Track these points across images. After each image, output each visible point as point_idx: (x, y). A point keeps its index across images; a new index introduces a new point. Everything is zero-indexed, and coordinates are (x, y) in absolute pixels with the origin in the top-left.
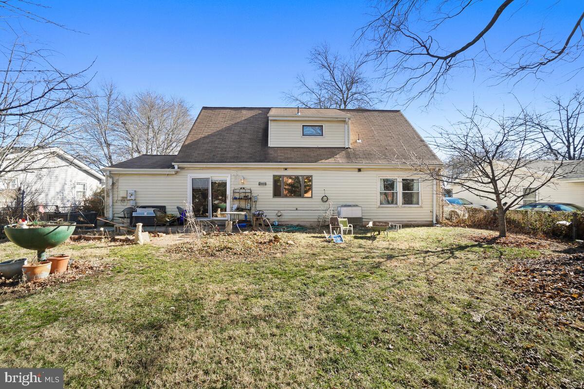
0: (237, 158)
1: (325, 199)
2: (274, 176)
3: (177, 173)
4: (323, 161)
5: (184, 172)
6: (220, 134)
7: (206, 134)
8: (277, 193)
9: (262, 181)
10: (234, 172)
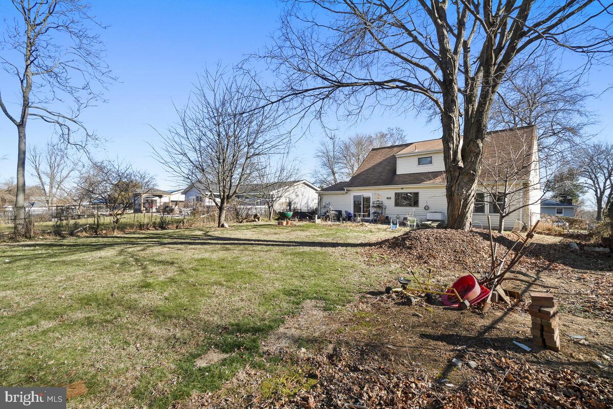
0: (376, 183)
1: (427, 208)
2: (396, 194)
3: (346, 193)
4: (425, 182)
5: (350, 192)
6: (373, 168)
7: (366, 169)
8: (397, 204)
9: (389, 196)
10: (374, 192)
